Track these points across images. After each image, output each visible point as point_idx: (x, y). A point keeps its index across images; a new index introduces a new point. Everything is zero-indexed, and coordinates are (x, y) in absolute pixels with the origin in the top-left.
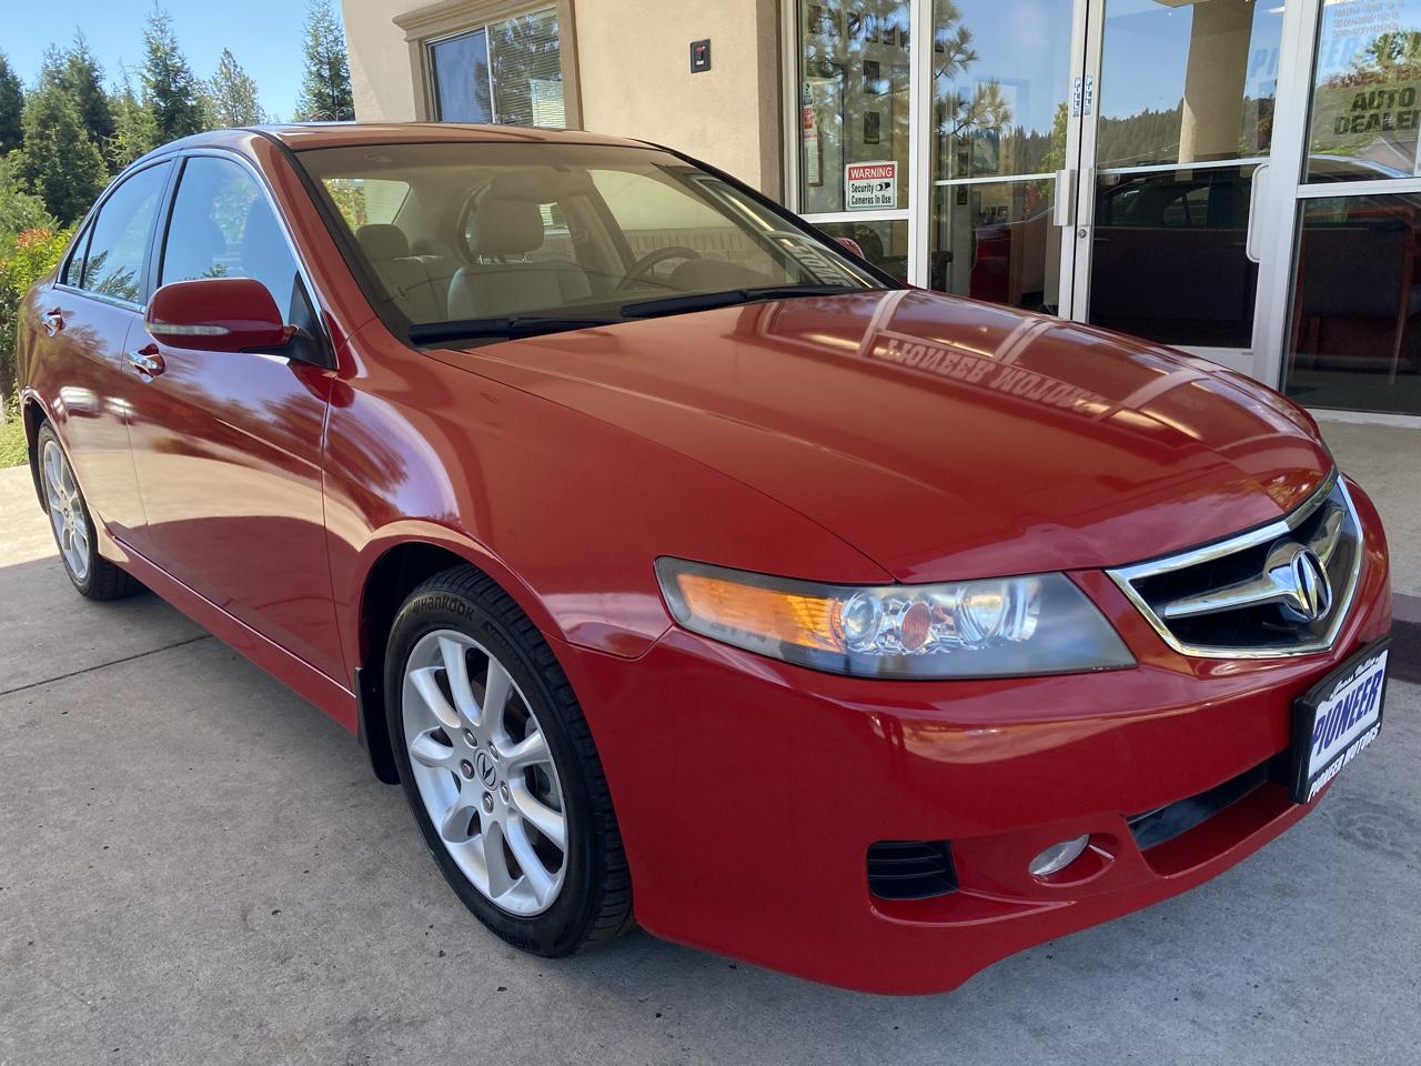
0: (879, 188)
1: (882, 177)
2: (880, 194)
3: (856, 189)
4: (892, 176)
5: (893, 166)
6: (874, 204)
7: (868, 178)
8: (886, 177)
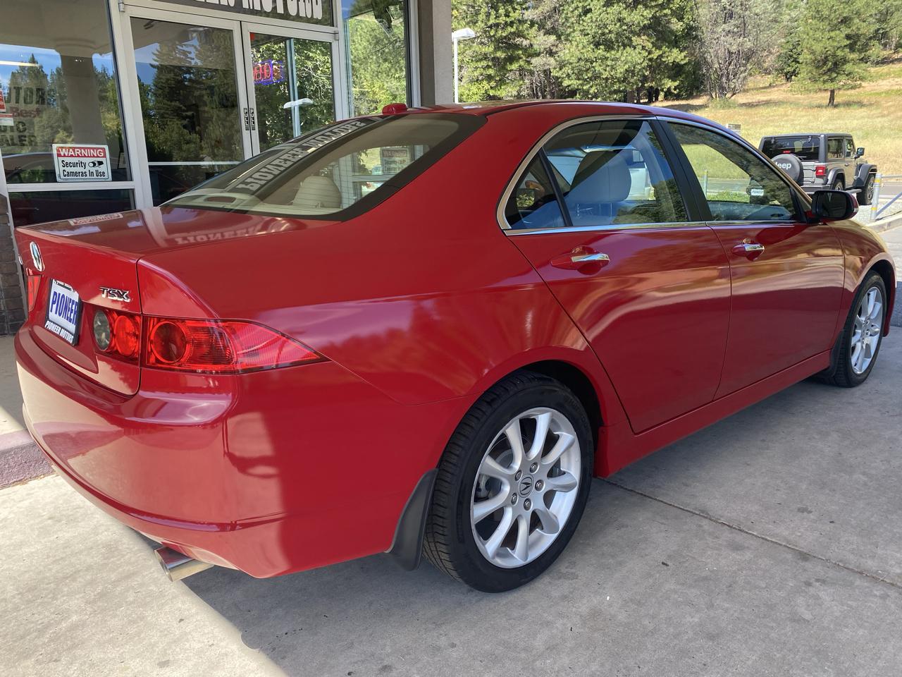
0: (92, 165)
1: (94, 156)
2: (93, 170)
3: (67, 165)
4: (105, 156)
5: (104, 149)
6: (88, 177)
7: (78, 156)
8: (98, 157)
